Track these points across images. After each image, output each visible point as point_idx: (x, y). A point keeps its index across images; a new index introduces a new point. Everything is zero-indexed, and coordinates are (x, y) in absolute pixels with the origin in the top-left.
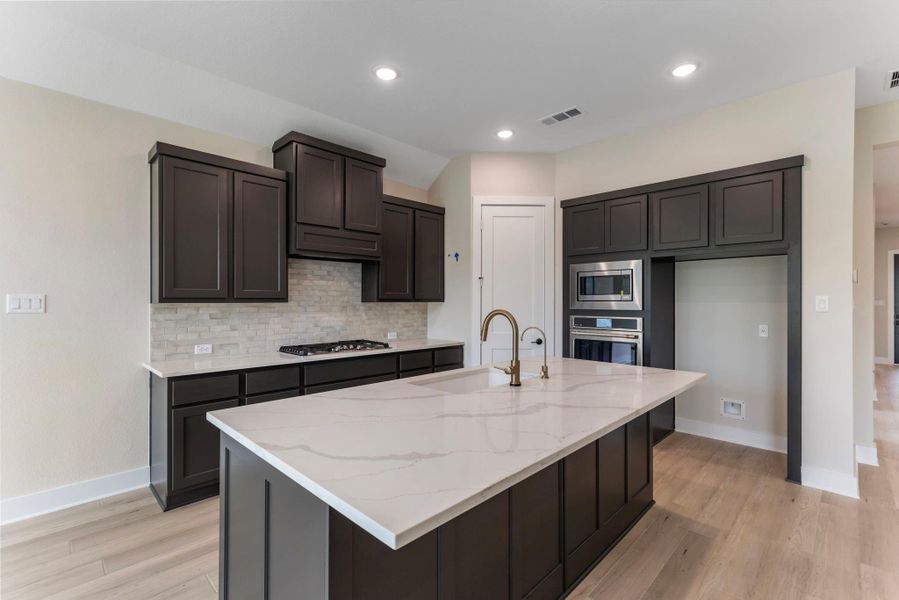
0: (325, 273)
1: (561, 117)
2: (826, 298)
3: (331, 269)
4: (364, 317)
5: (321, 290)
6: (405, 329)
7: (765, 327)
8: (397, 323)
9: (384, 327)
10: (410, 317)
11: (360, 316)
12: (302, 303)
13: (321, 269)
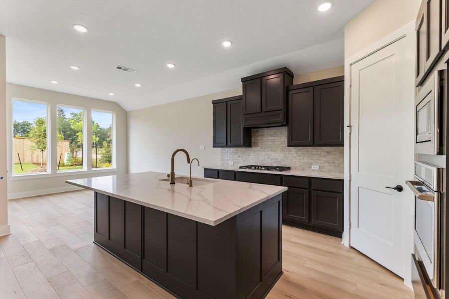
0: (273, 133)
3: (275, 131)
4: (295, 155)
5: (271, 141)
6: (326, 165)
8: (320, 160)
9: (310, 161)
10: (332, 157)
11: (292, 154)
12: (263, 148)
13: (271, 132)
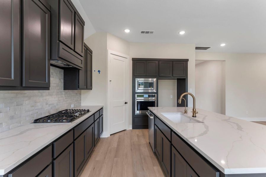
1: (147, 32)
2: (191, 89)
4: (64, 98)
6: (76, 102)
7: (172, 96)
8: (74, 100)
9: (70, 102)
10: (77, 96)
